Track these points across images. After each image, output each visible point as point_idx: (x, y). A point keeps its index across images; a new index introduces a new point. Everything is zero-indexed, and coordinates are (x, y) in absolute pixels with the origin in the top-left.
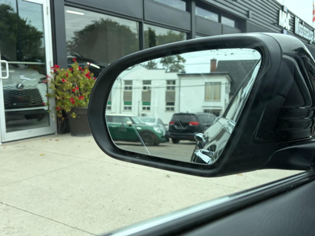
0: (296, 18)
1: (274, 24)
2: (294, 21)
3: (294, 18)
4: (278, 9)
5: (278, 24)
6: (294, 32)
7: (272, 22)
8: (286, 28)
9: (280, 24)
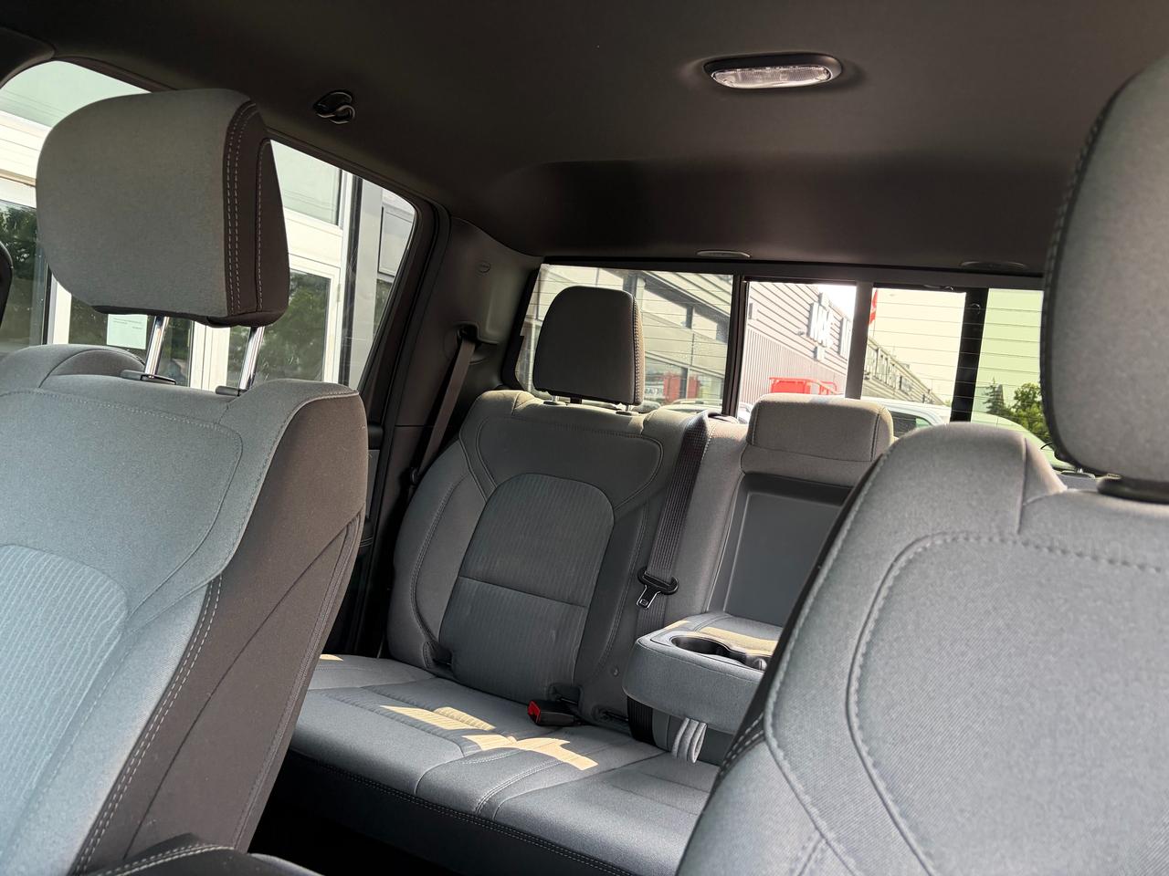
1: (801, 335)
2: (841, 328)
3: (841, 322)
4: (810, 301)
5: (808, 334)
6: (839, 353)
7: (796, 331)
8: (824, 344)
9: (812, 336)
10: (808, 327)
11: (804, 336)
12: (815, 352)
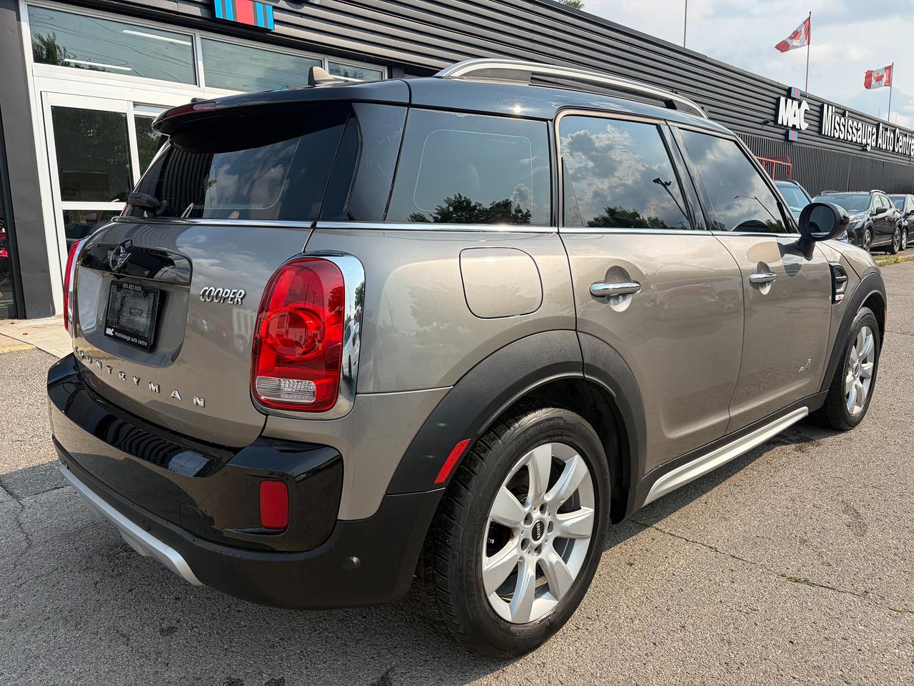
0: (826, 106)
1: (766, 123)
2: (821, 112)
3: (822, 107)
4: (774, 95)
5: (776, 121)
6: (820, 132)
7: (761, 121)
8: (798, 127)
9: (780, 122)
10: (776, 116)
11: (771, 123)
12: (787, 135)
